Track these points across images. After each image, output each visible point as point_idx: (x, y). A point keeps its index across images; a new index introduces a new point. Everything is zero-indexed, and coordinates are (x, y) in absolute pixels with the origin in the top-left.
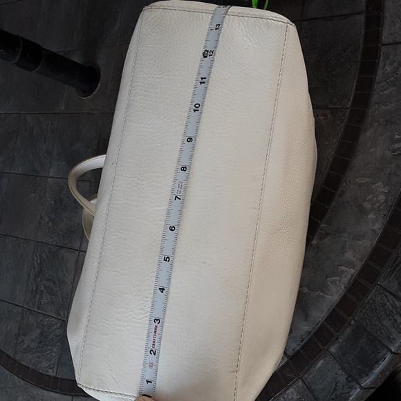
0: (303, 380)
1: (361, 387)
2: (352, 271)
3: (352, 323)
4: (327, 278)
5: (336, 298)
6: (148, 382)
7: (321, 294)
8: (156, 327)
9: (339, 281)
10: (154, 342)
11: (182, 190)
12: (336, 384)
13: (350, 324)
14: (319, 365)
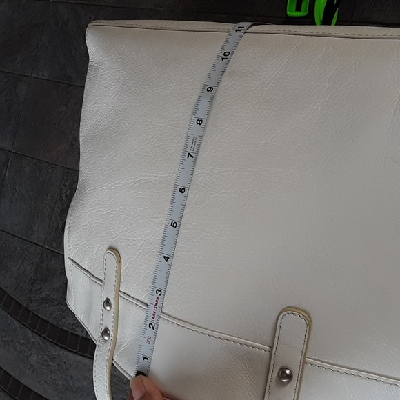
6: (144, 358)
8: (158, 298)
10: (154, 315)
11: (196, 147)
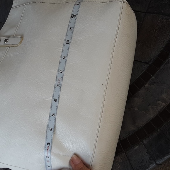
0: (125, 153)
1: (156, 164)
2: (164, 104)
3: (158, 131)
4: (149, 105)
5: (152, 116)
7: (144, 113)
8: (48, 147)
9: (156, 108)
11: (60, 82)
12: (143, 159)
13: (157, 131)
14: (136, 148)
